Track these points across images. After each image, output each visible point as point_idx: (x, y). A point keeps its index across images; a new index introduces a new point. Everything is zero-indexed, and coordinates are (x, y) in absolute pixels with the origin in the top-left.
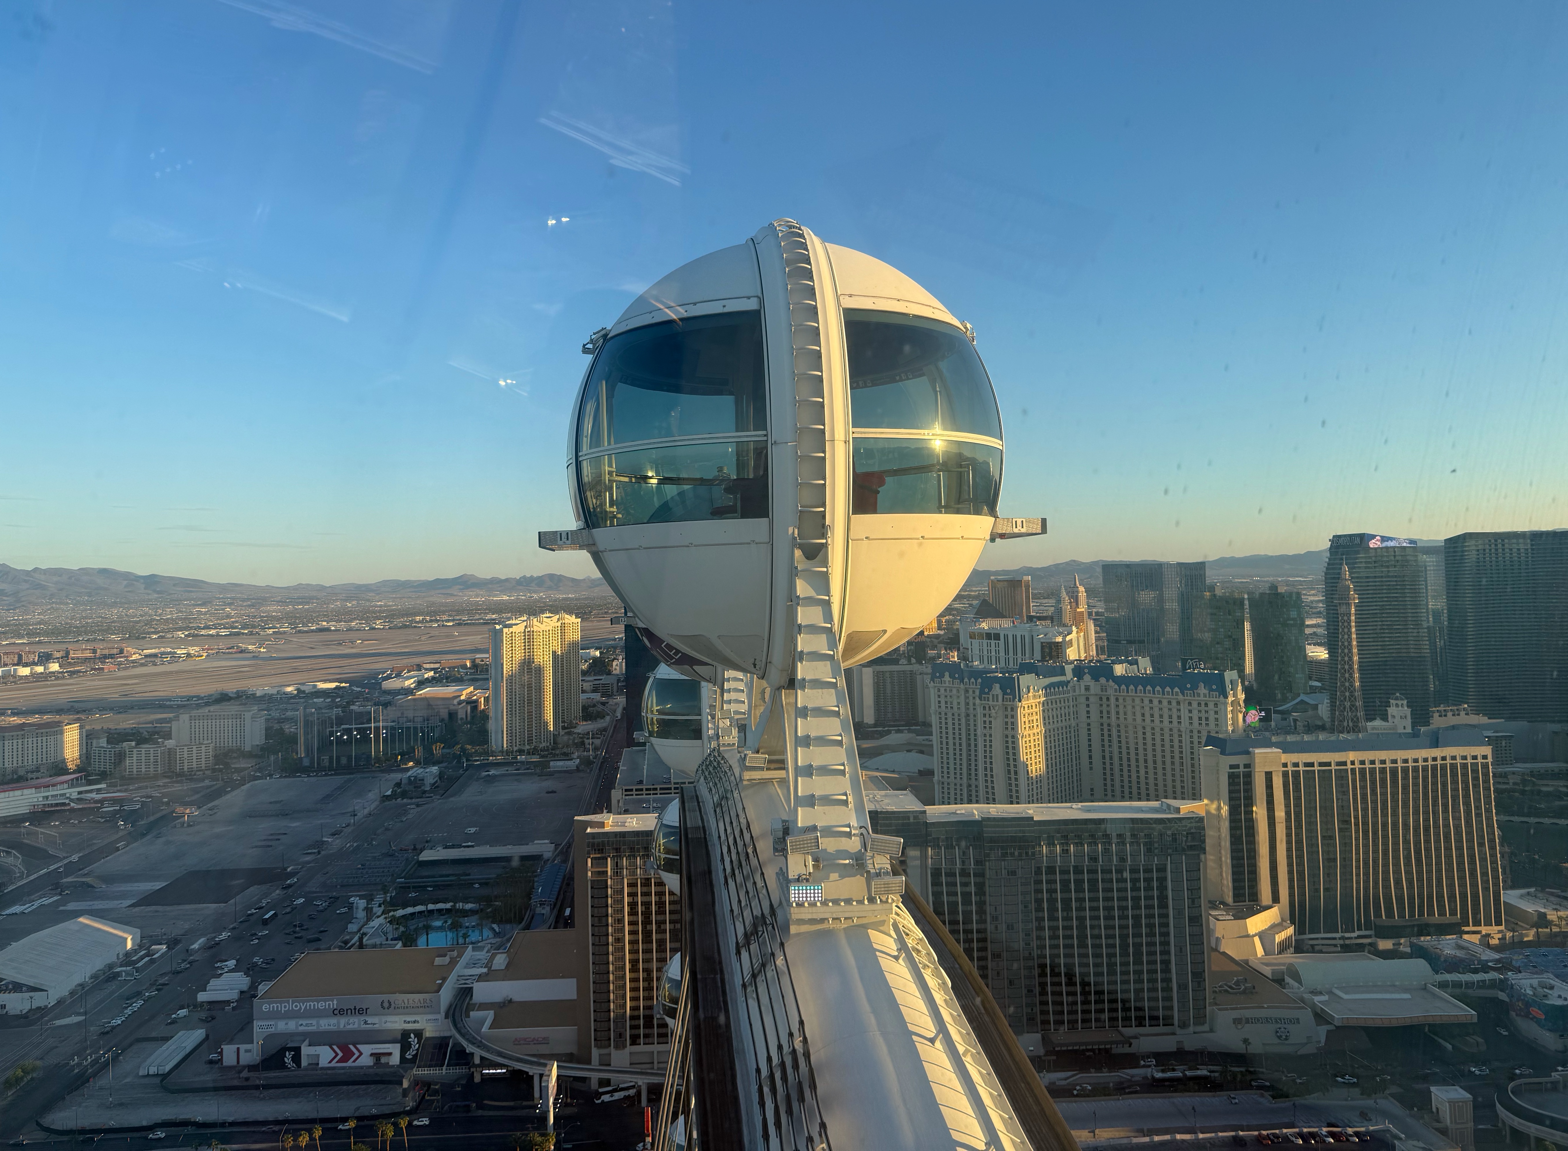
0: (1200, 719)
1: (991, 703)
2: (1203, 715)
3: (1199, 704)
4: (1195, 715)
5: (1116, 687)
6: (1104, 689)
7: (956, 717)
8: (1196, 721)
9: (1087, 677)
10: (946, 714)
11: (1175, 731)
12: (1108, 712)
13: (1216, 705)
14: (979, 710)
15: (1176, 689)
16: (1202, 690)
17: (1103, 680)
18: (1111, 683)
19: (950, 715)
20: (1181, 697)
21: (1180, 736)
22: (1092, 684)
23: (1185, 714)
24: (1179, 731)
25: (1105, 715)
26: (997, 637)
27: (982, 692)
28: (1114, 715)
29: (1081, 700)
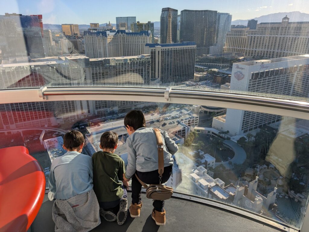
0: (143, 41)
1: (100, 38)
2: (144, 41)
3: (143, 38)
5: (126, 35)
7: (90, 44)
9: (120, 33)
10: (88, 44)
11: (138, 44)
12: (125, 41)
13: (147, 38)
14: (97, 40)
15: (139, 35)
16: (144, 35)
17: (123, 33)
18: (125, 34)
20: (140, 37)
23: (140, 40)
25: (124, 42)
28: (126, 42)
29: (119, 38)
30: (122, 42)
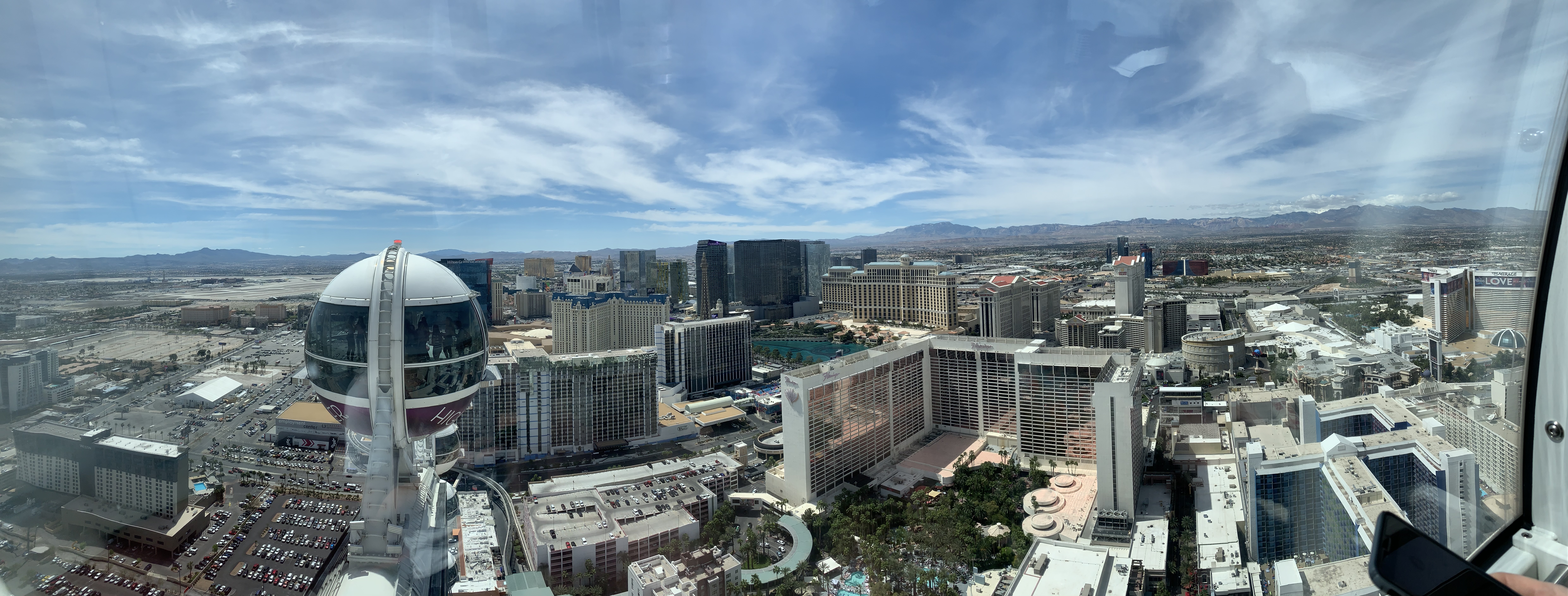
1: (575, 310)
3: (654, 307)
4: (653, 312)
5: (625, 301)
6: (620, 302)
8: (653, 314)
9: (614, 298)
13: (660, 307)
14: (571, 313)
15: (647, 301)
16: (655, 301)
17: (620, 298)
18: (623, 300)
22: (616, 300)
23: (649, 311)
24: (647, 317)
25: (620, 313)
26: (579, 281)
27: (573, 305)
28: (624, 313)
29: (612, 306)
30: (617, 313)
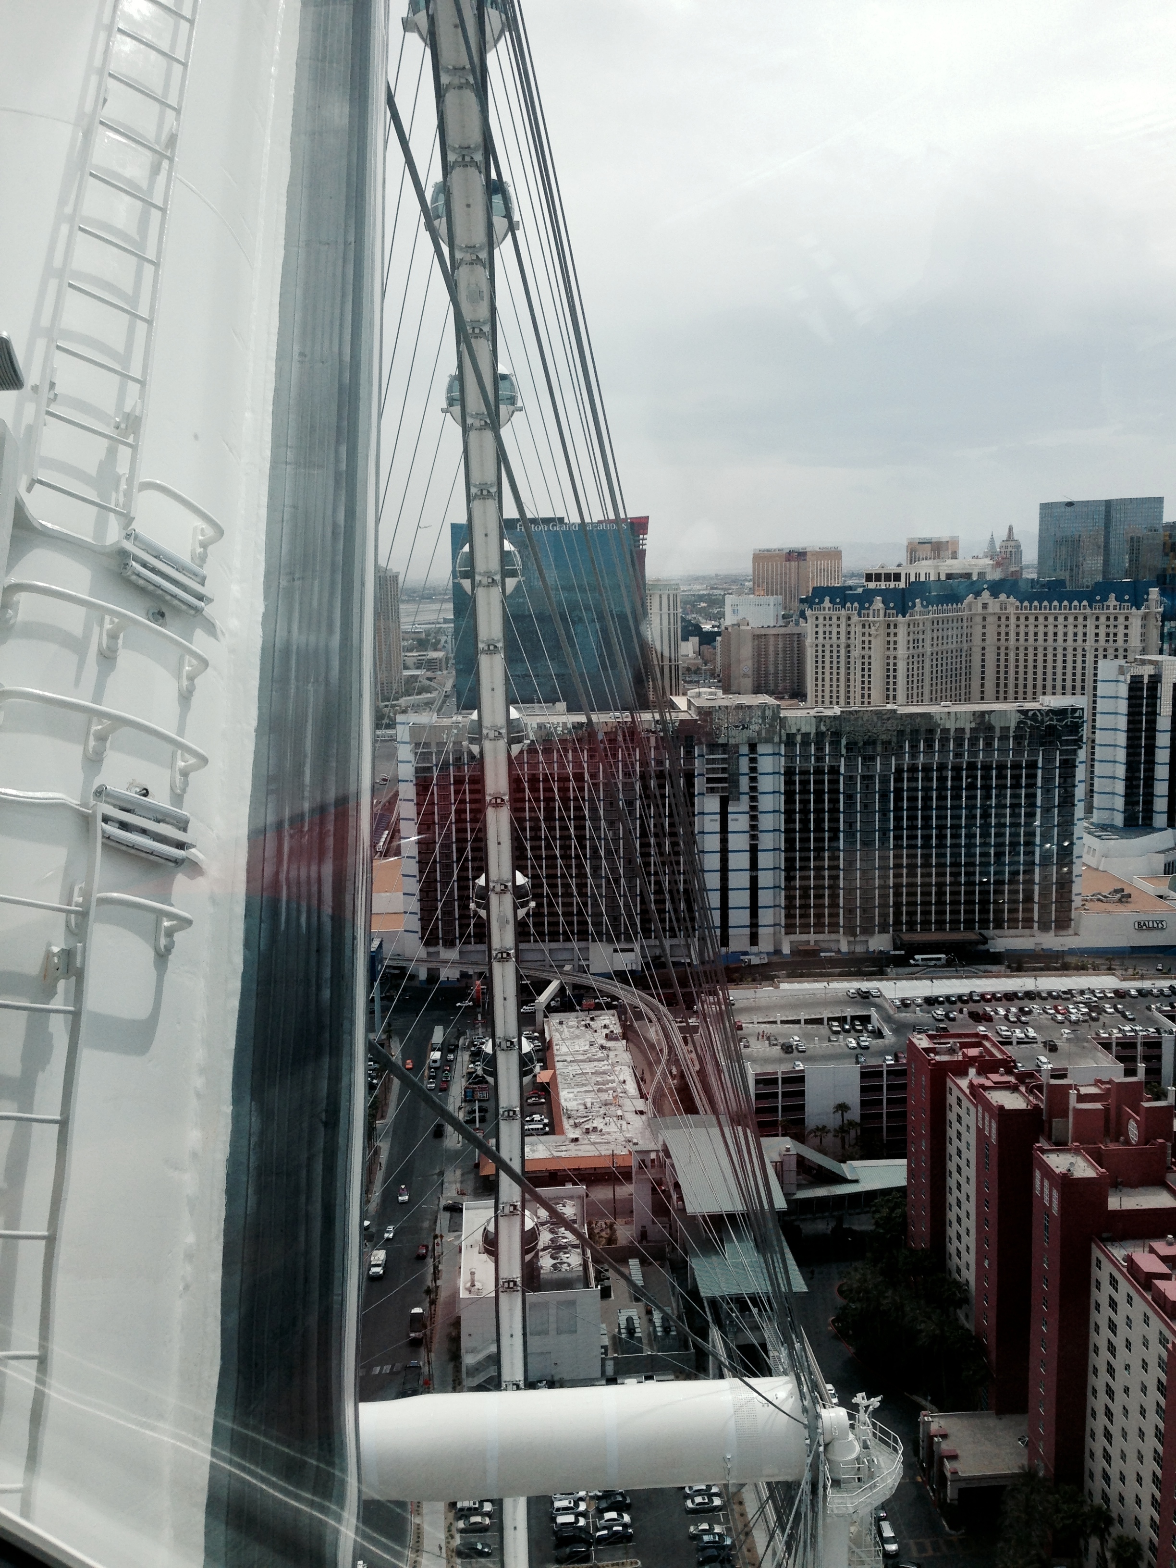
0: (1108, 635)
2: (1112, 630)
3: (1108, 619)
7: (835, 649)
10: (823, 646)
11: (1079, 651)
12: (1007, 634)
13: (1127, 619)
15: (1085, 603)
16: (1112, 601)
19: (827, 649)
20: (1088, 611)
21: (1084, 656)
22: (991, 601)
23: (1091, 630)
24: (1084, 650)
25: (1003, 637)
27: (861, 608)
28: (1013, 637)
29: (977, 620)
30: (991, 639)
